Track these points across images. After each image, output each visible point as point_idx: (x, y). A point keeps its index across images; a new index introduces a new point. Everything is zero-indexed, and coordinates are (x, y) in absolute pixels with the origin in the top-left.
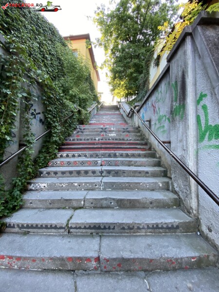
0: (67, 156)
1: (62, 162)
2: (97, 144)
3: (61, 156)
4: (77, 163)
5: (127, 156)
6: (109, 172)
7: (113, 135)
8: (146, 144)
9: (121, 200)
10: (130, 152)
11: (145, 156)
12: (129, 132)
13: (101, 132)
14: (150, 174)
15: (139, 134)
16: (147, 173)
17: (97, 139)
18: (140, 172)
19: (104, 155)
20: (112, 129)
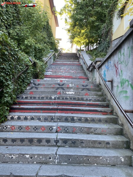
0: (19, 118)
1: (13, 126)
2: (53, 104)
3: (12, 118)
4: (29, 128)
5: (86, 120)
6: (65, 141)
7: (71, 93)
8: (108, 106)
10: (89, 116)
11: (106, 121)
12: (88, 90)
13: (58, 88)
14: (111, 145)
15: (100, 93)
16: (108, 143)
17: (53, 97)
18: (100, 143)
19: (60, 119)
20: (70, 85)
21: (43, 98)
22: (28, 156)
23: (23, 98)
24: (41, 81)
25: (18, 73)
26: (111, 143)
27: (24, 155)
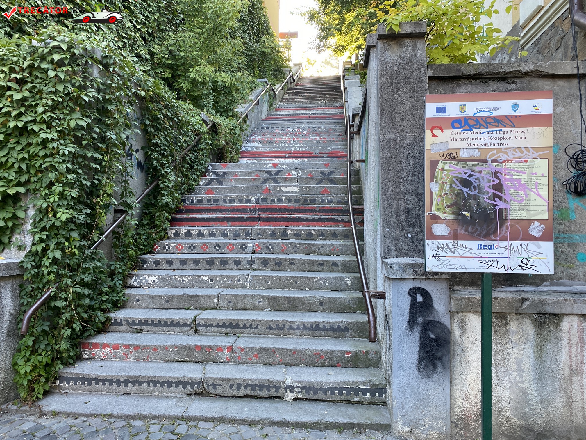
0: (188, 234)
1: (180, 244)
2: (251, 211)
3: (177, 235)
4: (207, 248)
5: (310, 235)
6: (265, 262)
7: (292, 189)
9: (275, 298)
10: (314, 229)
11: (347, 236)
12: (332, 181)
14: (340, 267)
16: (335, 264)
17: (253, 199)
18: (322, 264)
19: (261, 234)
20: (294, 173)
21: (232, 200)
22: (206, 278)
23: (193, 201)
24: (229, 167)
25: (181, 152)
26: (339, 264)
27: (200, 276)
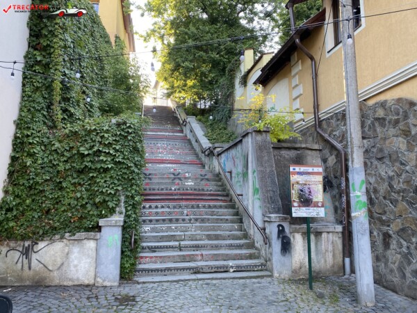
1: (150, 212)
2: (175, 195)
6: (196, 220)
9: (209, 235)
11: (226, 207)
12: (208, 180)
17: (173, 189)
18: (221, 220)
19: (187, 207)
20: (187, 175)
22: (173, 228)
24: (150, 170)
26: (228, 220)
27: (170, 227)
